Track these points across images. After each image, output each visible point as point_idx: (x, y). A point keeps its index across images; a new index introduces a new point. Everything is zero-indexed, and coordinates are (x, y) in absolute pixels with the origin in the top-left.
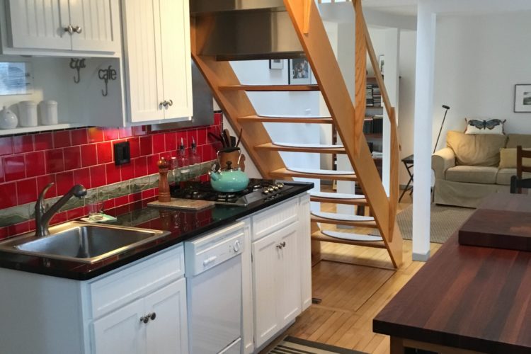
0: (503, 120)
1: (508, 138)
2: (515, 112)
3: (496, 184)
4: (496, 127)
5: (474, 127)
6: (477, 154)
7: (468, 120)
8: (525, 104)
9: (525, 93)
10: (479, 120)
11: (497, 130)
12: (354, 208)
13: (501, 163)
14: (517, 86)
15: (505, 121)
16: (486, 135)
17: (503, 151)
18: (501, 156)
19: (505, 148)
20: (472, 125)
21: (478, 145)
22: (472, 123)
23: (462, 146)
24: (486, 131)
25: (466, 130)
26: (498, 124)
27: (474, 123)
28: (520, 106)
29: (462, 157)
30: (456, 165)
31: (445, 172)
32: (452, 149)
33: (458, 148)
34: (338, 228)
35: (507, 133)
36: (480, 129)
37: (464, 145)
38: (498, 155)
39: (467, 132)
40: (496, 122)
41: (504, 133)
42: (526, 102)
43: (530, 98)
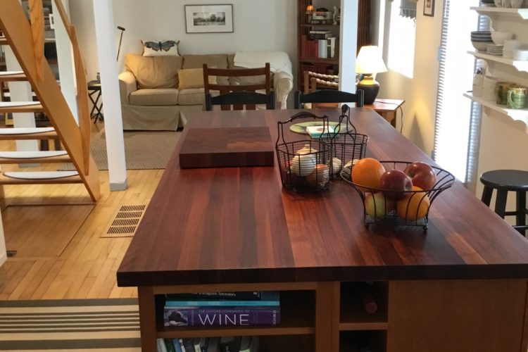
0: (177, 41)
1: (183, 59)
2: (187, 33)
3: (178, 105)
5: (151, 49)
6: (156, 76)
7: (144, 42)
8: (195, 25)
9: (195, 14)
10: (154, 42)
11: (173, 51)
12: (36, 143)
13: (180, 84)
14: (187, 7)
16: (162, 57)
17: (180, 73)
18: (180, 77)
19: (182, 69)
20: (148, 47)
21: (156, 67)
22: (148, 45)
23: (141, 69)
24: (162, 53)
25: (143, 52)
26: (173, 46)
27: (150, 45)
28: (191, 28)
29: (142, 80)
30: (138, 89)
31: (129, 97)
32: (132, 72)
33: (138, 72)
34: (20, 167)
35: (182, 54)
36: (157, 50)
37: (143, 68)
39: (144, 55)
40: (170, 44)
41: (179, 54)
42: (196, 22)
43: (199, 19)
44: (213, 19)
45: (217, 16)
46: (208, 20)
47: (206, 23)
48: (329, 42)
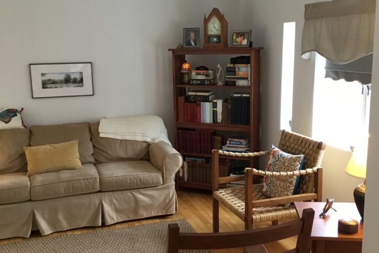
1: (31, 132)
2: (33, 98)
3: (30, 200)
4: (14, 119)
8: (44, 88)
9: (43, 75)
11: (16, 123)
13: (29, 167)
14: (32, 66)
15: (23, 109)
16: (1, 131)
17: (28, 151)
18: (28, 158)
19: (30, 145)
26: (16, 115)
28: (39, 91)
35: (28, 125)
38: (23, 156)
40: (11, 113)
41: (24, 126)
42: (45, 85)
43: (50, 80)
44: (68, 80)
45: (72, 77)
46: (61, 82)
47: (57, 85)
48: (215, 105)
